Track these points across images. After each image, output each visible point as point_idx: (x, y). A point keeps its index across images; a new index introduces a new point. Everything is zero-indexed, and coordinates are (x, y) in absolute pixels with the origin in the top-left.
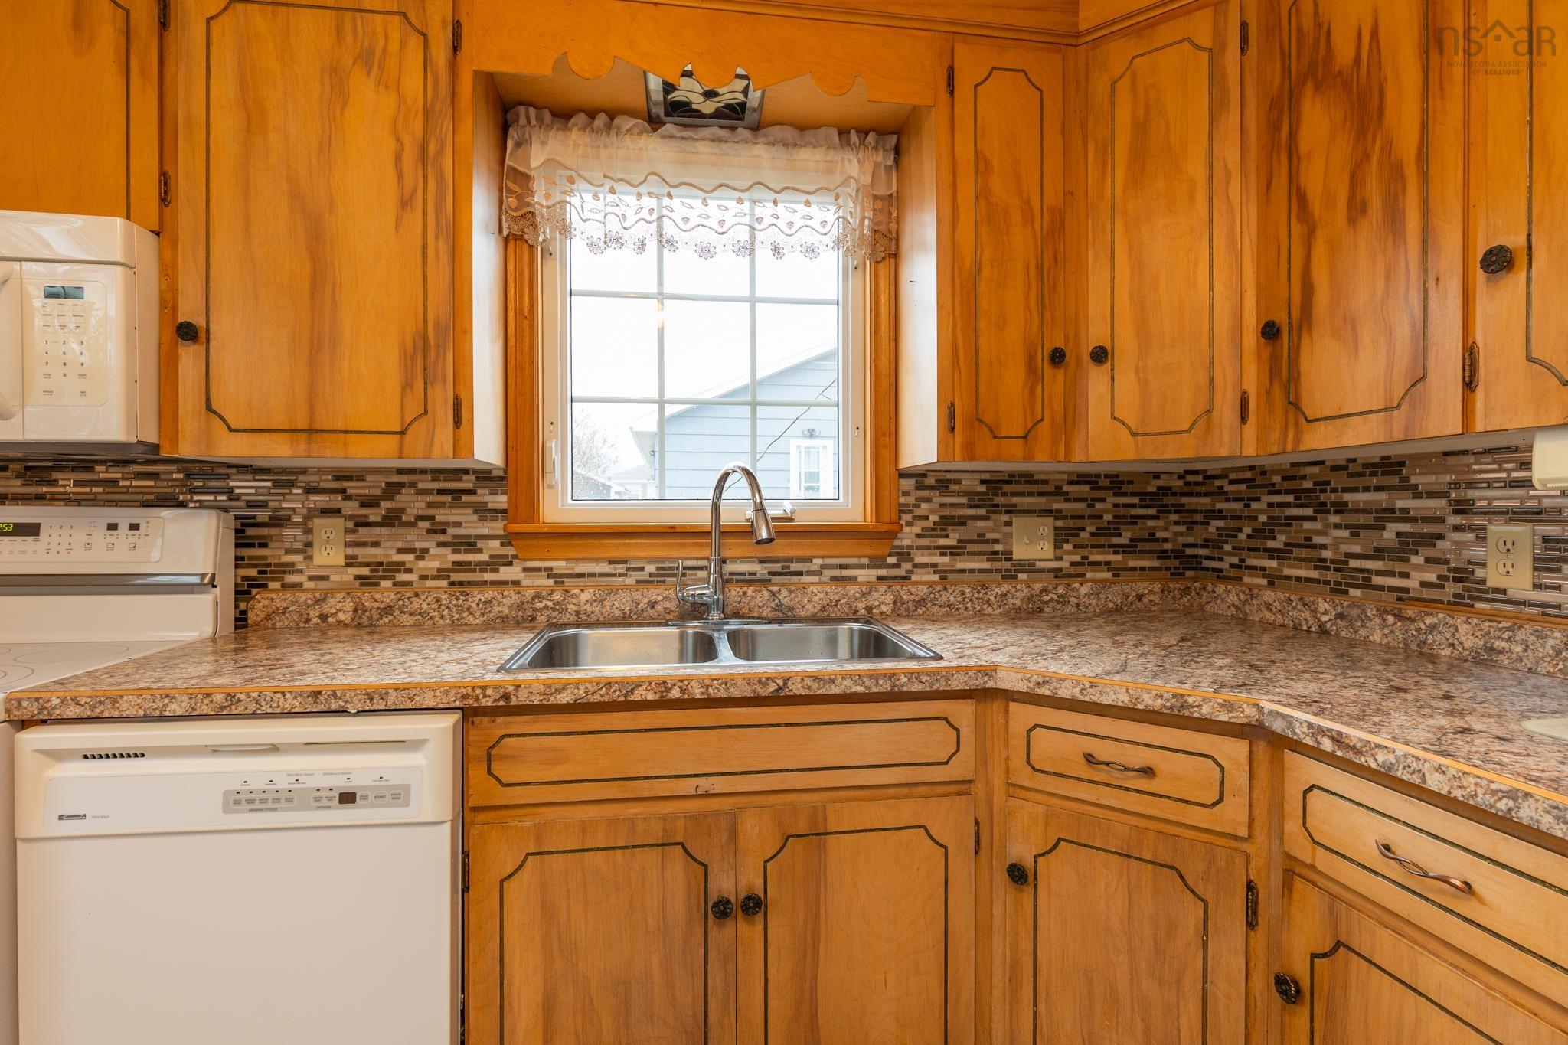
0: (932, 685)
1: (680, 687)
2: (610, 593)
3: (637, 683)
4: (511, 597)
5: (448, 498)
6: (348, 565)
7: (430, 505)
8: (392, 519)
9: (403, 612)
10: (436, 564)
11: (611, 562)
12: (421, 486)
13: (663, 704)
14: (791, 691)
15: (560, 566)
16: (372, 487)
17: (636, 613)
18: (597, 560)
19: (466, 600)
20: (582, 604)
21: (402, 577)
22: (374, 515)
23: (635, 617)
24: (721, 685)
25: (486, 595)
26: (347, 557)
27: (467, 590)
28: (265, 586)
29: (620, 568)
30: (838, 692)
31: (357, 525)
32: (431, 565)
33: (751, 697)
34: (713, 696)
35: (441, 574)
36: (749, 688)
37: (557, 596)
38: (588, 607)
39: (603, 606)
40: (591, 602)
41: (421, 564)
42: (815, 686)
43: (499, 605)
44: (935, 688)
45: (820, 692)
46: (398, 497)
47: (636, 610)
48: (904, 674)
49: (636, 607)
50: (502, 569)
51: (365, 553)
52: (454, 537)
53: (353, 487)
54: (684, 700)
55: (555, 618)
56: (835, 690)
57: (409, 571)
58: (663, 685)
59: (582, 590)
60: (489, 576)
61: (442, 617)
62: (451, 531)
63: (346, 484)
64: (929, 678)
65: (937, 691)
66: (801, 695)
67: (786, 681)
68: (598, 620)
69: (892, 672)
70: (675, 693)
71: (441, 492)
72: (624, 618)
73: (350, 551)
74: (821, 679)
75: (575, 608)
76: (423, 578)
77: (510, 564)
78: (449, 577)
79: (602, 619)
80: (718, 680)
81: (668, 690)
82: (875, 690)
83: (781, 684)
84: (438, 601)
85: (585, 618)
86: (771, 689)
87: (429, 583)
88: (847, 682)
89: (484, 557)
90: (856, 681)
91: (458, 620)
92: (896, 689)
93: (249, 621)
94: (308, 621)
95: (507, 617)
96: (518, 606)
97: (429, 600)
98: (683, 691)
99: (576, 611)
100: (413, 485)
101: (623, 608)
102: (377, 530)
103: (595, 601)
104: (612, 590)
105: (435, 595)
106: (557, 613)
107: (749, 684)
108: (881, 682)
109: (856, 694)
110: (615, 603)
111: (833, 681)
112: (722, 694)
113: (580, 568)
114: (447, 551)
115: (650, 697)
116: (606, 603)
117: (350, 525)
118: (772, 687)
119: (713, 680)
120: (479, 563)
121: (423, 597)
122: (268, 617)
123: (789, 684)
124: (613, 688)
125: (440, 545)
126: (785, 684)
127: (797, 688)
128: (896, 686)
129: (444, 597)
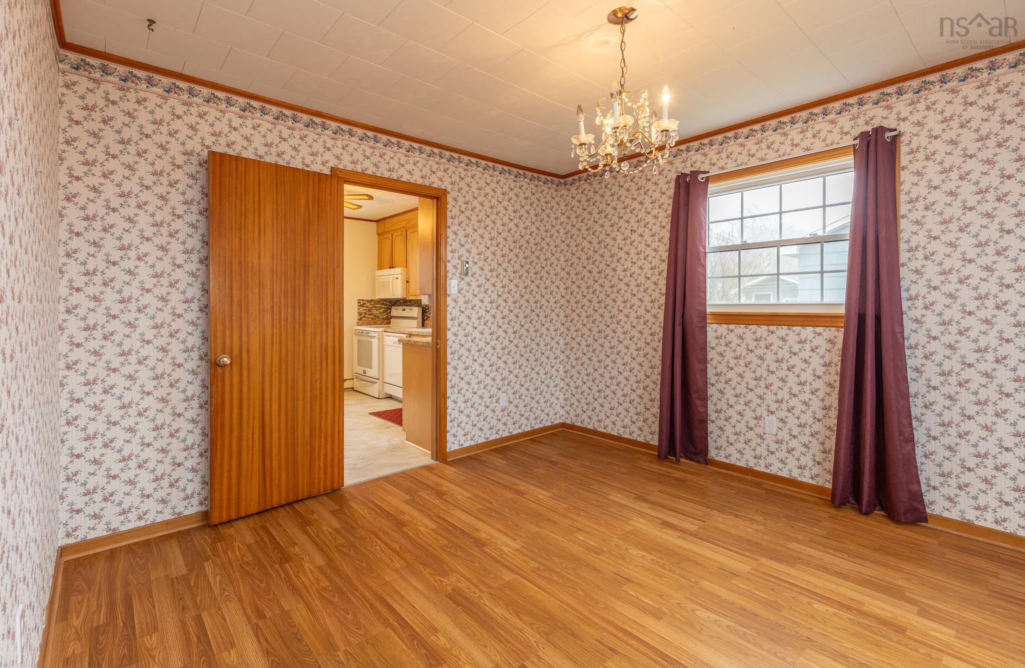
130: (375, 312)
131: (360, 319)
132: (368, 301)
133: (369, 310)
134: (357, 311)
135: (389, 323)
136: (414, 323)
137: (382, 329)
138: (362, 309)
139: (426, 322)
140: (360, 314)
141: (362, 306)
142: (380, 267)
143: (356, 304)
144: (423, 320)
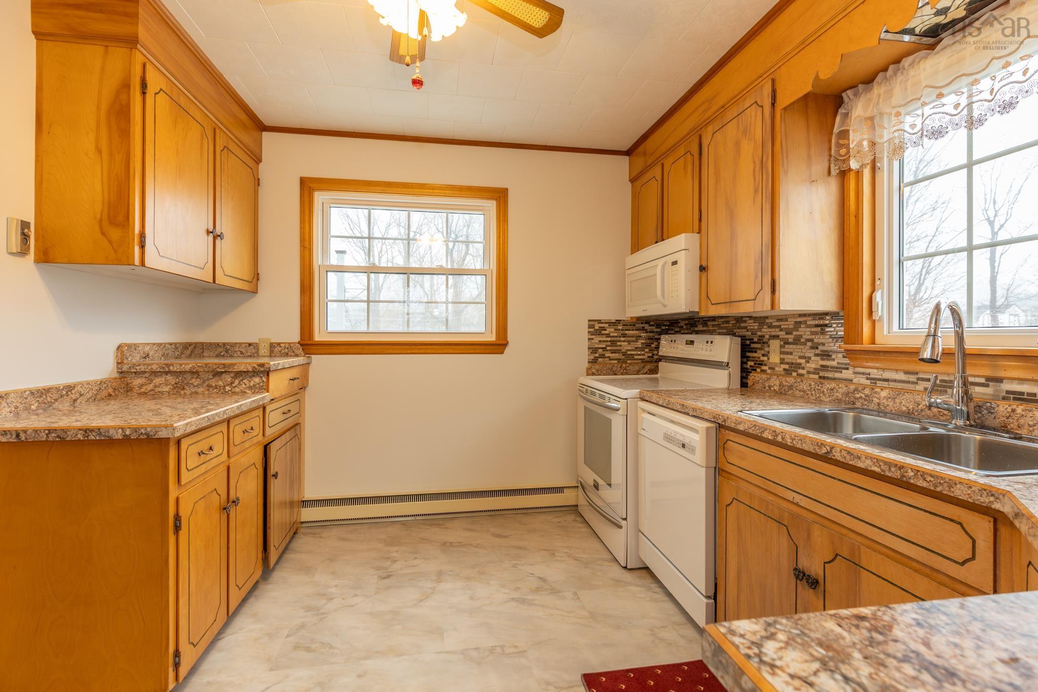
0: (936, 486)
1: (781, 436)
2: (899, 394)
3: (765, 428)
4: (842, 388)
5: (819, 329)
6: (781, 363)
7: (812, 333)
8: (797, 341)
9: (797, 389)
10: (813, 366)
11: (906, 373)
12: (808, 323)
13: (773, 443)
14: (834, 456)
15: (875, 373)
16: (790, 324)
17: (917, 411)
18: (897, 371)
19: (822, 387)
20: (881, 399)
21: (801, 371)
22: (791, 338)
23: (916, 414)
24: (799, 440)
25: (831, 385)
26: (781, 359)
27: (823, 381)
28: (755, 370)
29: (912, 378)
30: (862, 467)
31: (785, 343)
32: (812, 366)
33: (813, 453)
34: (795, 446)
35: (816, 371)
36: (811, 446)
37: (867, 391)
38: (885, 401)
39: (895, 403)
40: (887, 398)
41: (808, 365)
42: (848, 457)
43: (837, 392)
44: (938, 489)
45: (851, 463)
46: (800, 329)
47: (916, 409)
48: (911, 469)
49: (917, 407)
50: (844, 371)
51: (788, 358)
52: (822, 351)
53: (784, 325)
54: (783, 443)
55: (866, 405)
56: (861, 465)
57: (803, 368)
58: (775, 433)
59: (882, 390)
60: (837, 375)
61: (812, 395)
62: (821, 348)
63: (781, 323)
64: (932, 479)
65: (940, 493)
66: (839, 461)
67: (832, 448)
68: (891, 411)
69: (902, 464)
70: (779, 439)
71: (817, 326)
72: (908, 413)
73: (782, 356)
74: (852, 454)
75: (877, 401)
76: (809, 372)
77: (847, 369)
78: (819, 374)
79: (893, 411)
80: (798, 437)
81: (777, 436)
82: (888, 474)
83: (829, 450)
84: (810, 385)
85: (883, 408)
86: (824, 452)
87: (811, 376)
88: (868, 462)
89: (834, 364)
90: (874, 463)
91: (818, 397)
92: (905, 479)
93: (749, 385)
94: (765, 388)
95: (841, 400)
96: (846, 394)
97: (807, 384)
98: (783, 438)
99: (878, 403)
100: (805, 322)
101: (908, 406)
102: (791, 346)
103: (890, 398)
104: (901, 392)
105: (809, 382)
106: (867, 402)
107: (812, 444)
108: (893, 469)
109: (874, 472)
110: (903, 401)
111: (859, 458)
112: (799, 446)
113: (887, 375)
114: (818, 358)
115: (770, 437)
116: (896, 400)
117: (782, 343)
118: (824, 451)
119: (796, 436)
120: (832, 367)
121: (804, 383)
122: (753, 384)
123: (833, 451)
124: (757, 428)
125: (816, 355)
126: (831, 451)
127: (837, 456)
128: (904, 476)
129: (813, 384)
130: (625, 346)
131: (594, 361)
132: (612, 324)
133: (613, 343)
134: (585, 344)
135: (655, 371)
136: (720, 379)
137: (634, 392)
138: (597, 339)
139: (753, 377)
140: (593, 350)
141: (598, 332)
142: (637, 246)
143: (586, 329)
144: (745, 372)
